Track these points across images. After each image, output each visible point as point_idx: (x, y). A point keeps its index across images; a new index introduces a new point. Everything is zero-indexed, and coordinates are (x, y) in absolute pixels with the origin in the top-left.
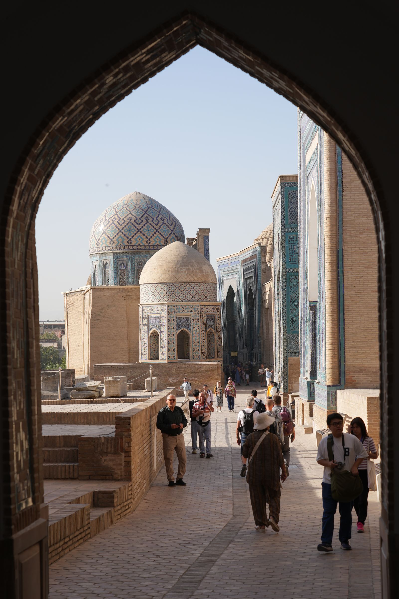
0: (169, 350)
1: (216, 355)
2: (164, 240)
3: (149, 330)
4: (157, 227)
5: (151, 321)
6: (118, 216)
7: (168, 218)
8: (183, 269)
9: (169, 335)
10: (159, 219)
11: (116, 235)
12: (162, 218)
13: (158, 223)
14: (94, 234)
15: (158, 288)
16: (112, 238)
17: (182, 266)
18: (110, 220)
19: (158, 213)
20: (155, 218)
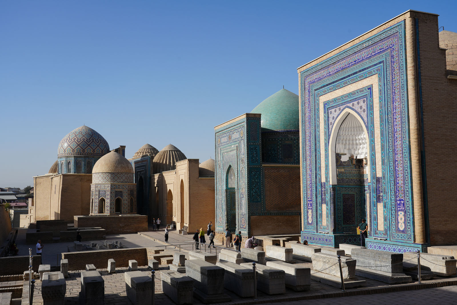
0: (111, 208)
1: (134, 211)
2: (101, 151)
3: (99, 197)
4: (98, 144)
5: (100, 193)
6: (77, 137)
7: (103, 140)
8: (119, 166)
9: (111, 200)
10: (99, 140)
11: (76, 147)
12: (100, 140)
13: (98, 142)
14: (62, 146)
15: (105, 175)
16: (73, 149)
17: (119, 164)
18: (73, 139)
19: (98, 137)
20: (97, 139)
